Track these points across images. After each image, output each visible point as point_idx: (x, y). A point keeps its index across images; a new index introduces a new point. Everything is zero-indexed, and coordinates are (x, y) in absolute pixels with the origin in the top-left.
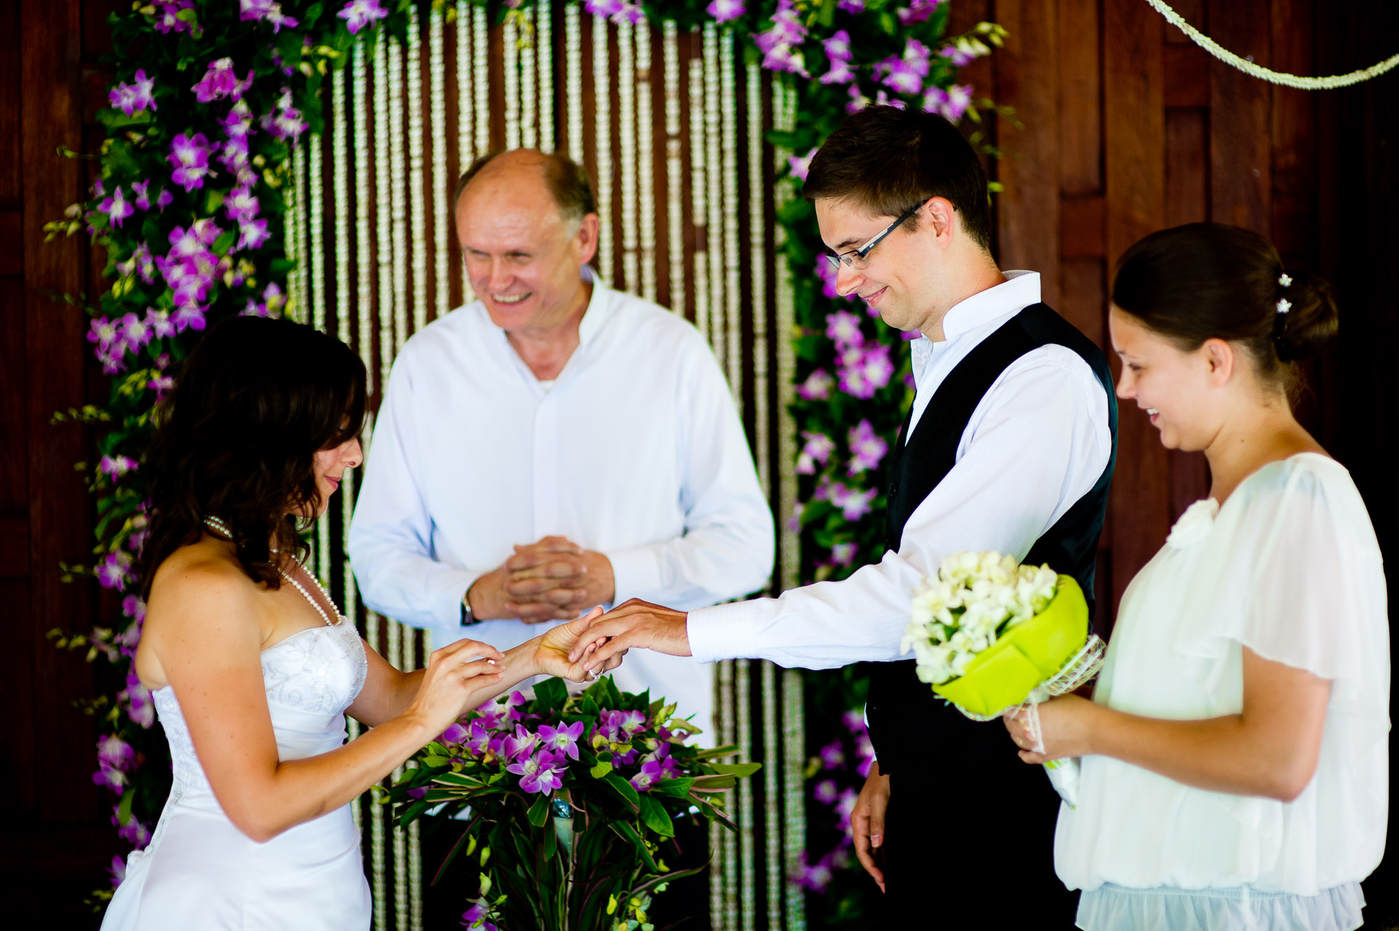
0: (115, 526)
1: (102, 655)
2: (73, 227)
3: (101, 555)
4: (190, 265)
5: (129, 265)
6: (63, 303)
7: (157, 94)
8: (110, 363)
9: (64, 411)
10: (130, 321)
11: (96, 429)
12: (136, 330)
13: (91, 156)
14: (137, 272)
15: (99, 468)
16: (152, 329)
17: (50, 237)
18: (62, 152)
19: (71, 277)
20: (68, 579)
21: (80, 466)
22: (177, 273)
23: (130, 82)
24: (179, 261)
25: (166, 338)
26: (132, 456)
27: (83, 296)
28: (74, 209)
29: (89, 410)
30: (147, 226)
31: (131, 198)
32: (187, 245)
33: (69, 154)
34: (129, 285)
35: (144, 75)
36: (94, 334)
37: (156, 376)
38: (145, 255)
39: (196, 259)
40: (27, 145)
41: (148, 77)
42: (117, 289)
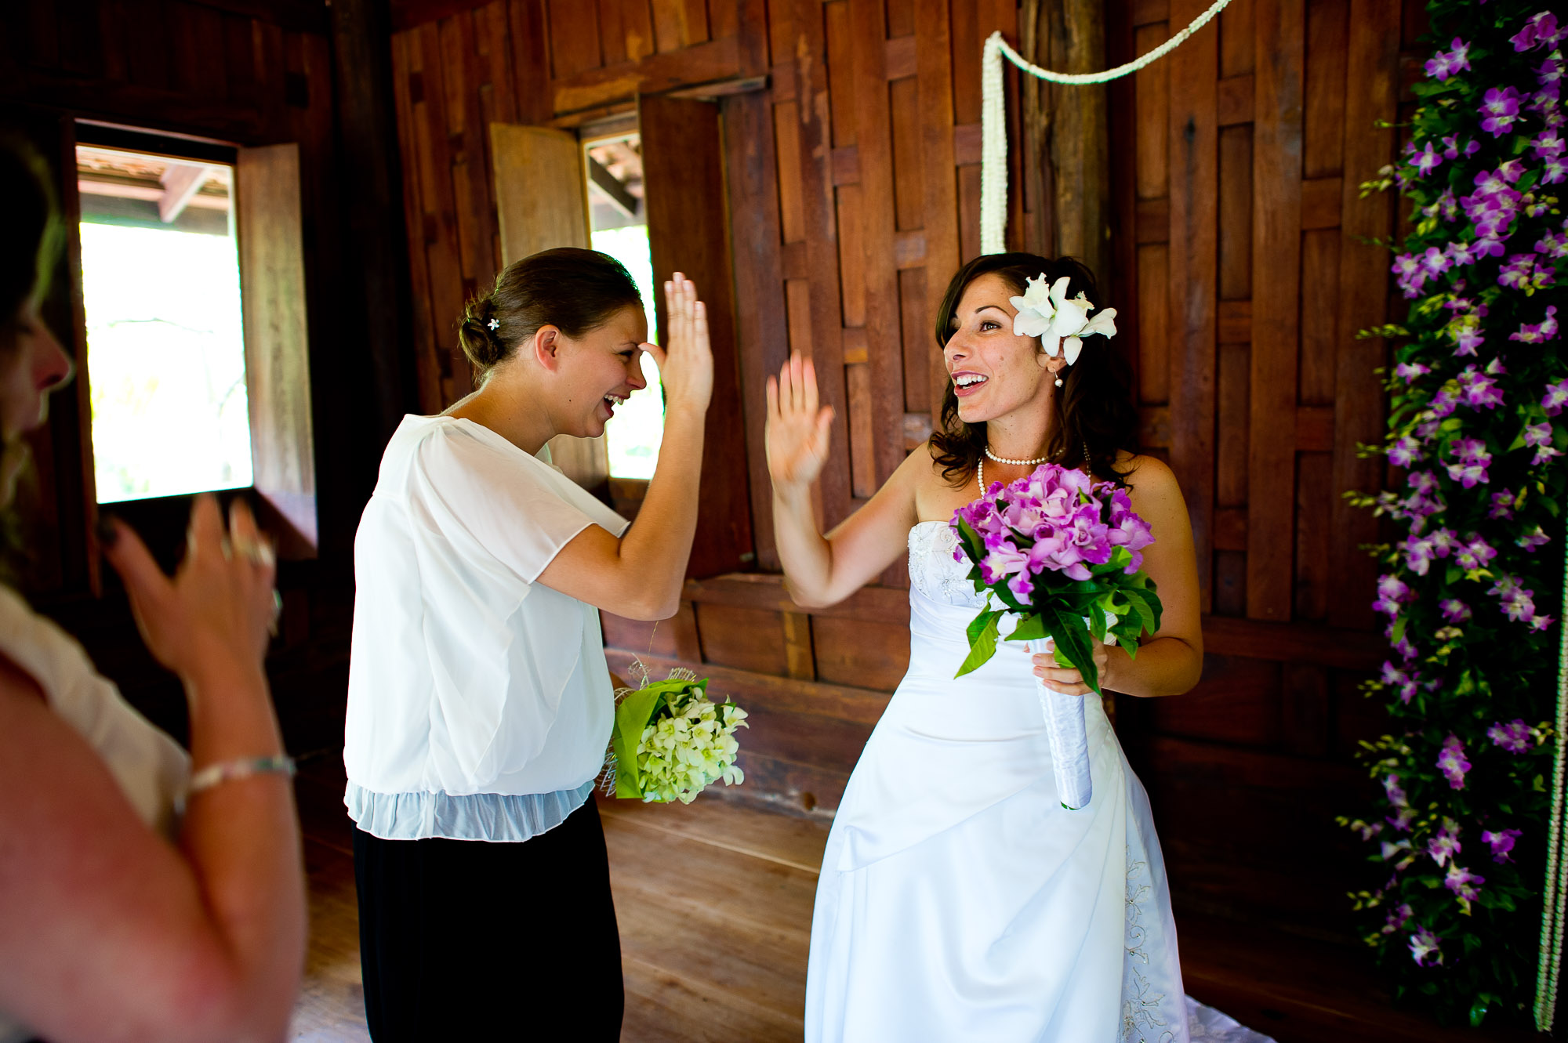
0: (1407, 418)
1: (1387, 514)
2: (1386, 183)
3: (1392, 440)
4: (1493, 202)
5: (1434, 208)
6: (1372, 246)
7: (1472, 57)
8: (1411, 289)
9: (1368, 329)
10: (1432, 253)
11: (1395, 342)
12: (1436, 261)
13: (1404, 124)
14: (1441, 215)
15: (1395, 372)
16: (1451, 259)
17: (1365, 194)
18: (1379, 124)
19: (1381, 223)
20: (1363, 455)
21: (1380, 371)
22: (1480, 209)
23: (1446, 51)
24: (1482, 200)
25: (1464, 266)
26: (1425, 364)
27: (1390, 239)
28: (1387, 169)
29: (1390, 327)
30: (1453, 173)
31: (1440, 150)
32: (1491, 186)
33: (1385, 125)
34: (1432, 224)
35: (1460, 42)
36: (1399, 267)
37: (1452, 298)
38: (1449, 199)
39: (1500, 197)
40: (1350, 125)
41: (1464, 44)
42: (1421, 228)
